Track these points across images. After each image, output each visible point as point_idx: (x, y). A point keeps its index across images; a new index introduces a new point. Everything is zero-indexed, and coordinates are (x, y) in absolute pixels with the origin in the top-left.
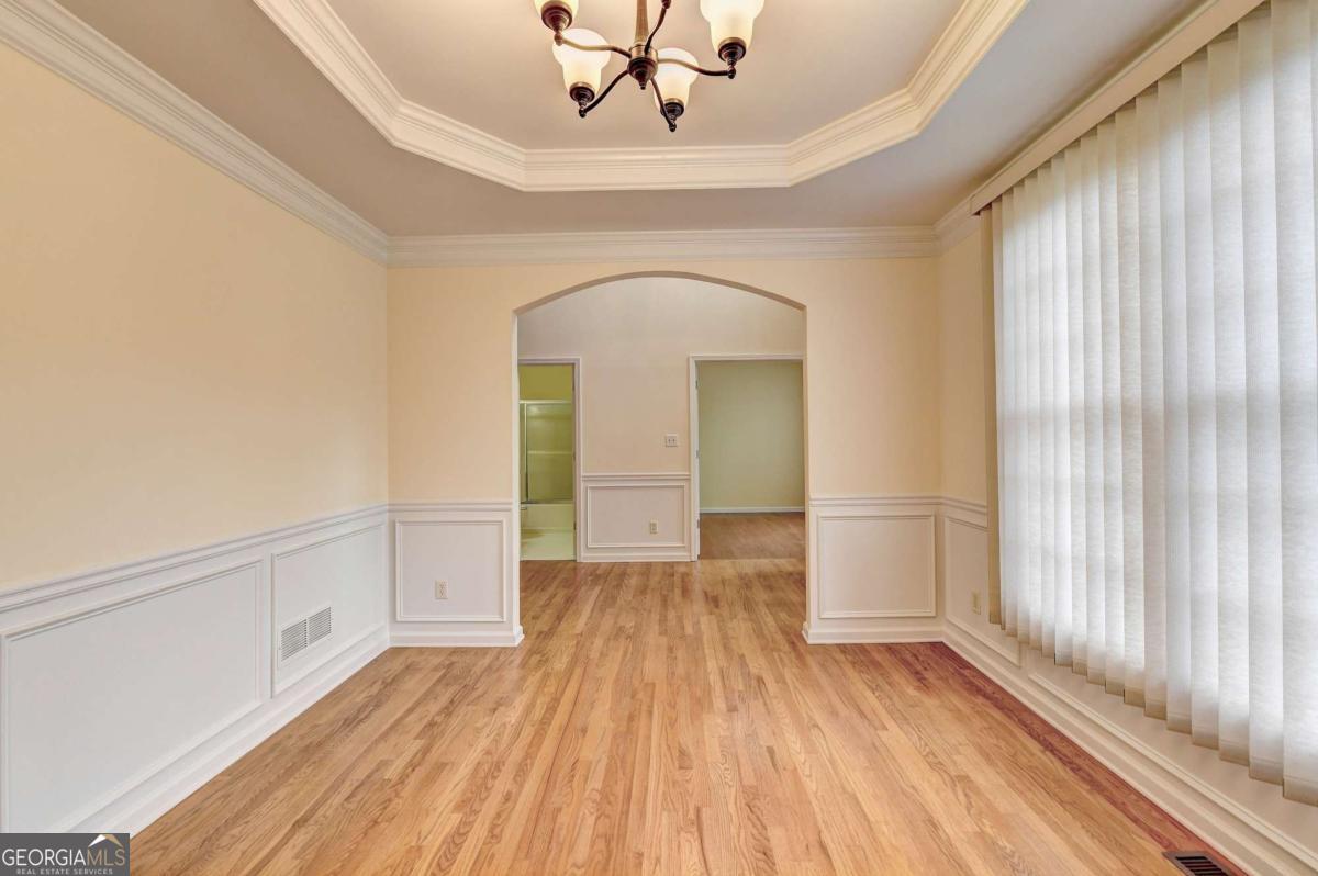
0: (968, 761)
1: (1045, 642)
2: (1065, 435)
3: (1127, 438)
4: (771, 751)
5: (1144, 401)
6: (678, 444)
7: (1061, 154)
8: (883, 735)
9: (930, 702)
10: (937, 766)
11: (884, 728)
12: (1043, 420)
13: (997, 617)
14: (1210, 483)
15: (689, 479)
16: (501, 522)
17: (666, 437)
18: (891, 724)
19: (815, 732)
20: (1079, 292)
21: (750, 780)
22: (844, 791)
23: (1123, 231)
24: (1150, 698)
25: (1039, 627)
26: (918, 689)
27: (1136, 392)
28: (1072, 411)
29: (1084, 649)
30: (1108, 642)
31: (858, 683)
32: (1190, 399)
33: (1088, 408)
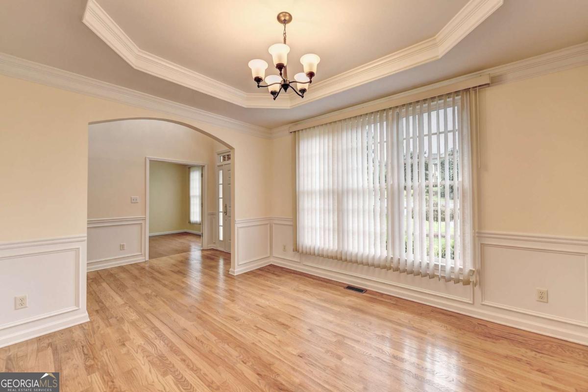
0: (302, 287)
1: (312, 252)
2: (318, 197)
3: (333, 198)
4: (257, 305)
5: (338, 188)
6: (138, 201)
7: (318, 126)
8: (280, 289)
9: (283, 279)
10: (298, 291)
11: (280, 288)
12: (311, 193)
13: (296, 250)
14: (350, 207)
15: (145, 219)
16: (78, 248)
17: (131, 198)
18: (280, 287)
19: (263, 296)
20: (322, 162)
21: (261, 314)
22: (286, 305)
23: (333, 150)
24: (339, 256)
25: (310, 248)
26: (277, 277)
27: (336, 187)
28: (320, 191)
29: (323, 250)
30: (329, 247)
31: (261, 280)
32: (347, 189)
33: (324, 191)
